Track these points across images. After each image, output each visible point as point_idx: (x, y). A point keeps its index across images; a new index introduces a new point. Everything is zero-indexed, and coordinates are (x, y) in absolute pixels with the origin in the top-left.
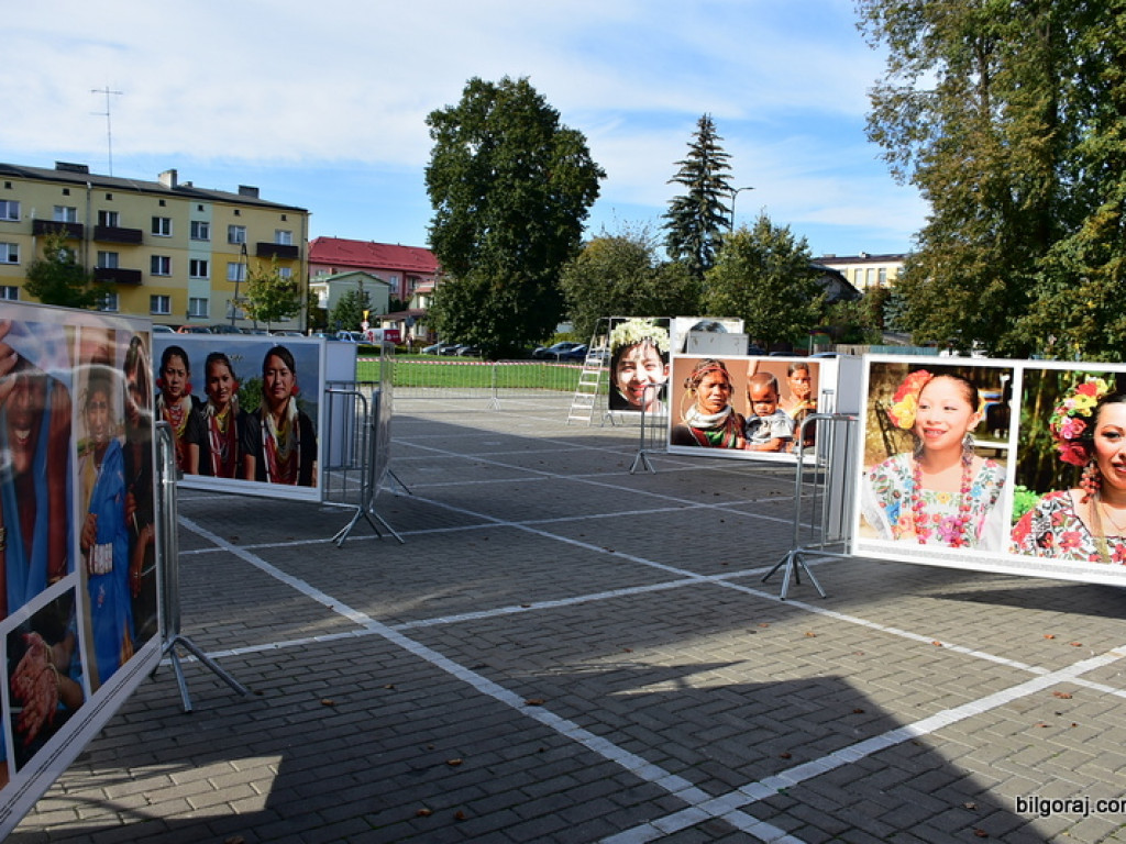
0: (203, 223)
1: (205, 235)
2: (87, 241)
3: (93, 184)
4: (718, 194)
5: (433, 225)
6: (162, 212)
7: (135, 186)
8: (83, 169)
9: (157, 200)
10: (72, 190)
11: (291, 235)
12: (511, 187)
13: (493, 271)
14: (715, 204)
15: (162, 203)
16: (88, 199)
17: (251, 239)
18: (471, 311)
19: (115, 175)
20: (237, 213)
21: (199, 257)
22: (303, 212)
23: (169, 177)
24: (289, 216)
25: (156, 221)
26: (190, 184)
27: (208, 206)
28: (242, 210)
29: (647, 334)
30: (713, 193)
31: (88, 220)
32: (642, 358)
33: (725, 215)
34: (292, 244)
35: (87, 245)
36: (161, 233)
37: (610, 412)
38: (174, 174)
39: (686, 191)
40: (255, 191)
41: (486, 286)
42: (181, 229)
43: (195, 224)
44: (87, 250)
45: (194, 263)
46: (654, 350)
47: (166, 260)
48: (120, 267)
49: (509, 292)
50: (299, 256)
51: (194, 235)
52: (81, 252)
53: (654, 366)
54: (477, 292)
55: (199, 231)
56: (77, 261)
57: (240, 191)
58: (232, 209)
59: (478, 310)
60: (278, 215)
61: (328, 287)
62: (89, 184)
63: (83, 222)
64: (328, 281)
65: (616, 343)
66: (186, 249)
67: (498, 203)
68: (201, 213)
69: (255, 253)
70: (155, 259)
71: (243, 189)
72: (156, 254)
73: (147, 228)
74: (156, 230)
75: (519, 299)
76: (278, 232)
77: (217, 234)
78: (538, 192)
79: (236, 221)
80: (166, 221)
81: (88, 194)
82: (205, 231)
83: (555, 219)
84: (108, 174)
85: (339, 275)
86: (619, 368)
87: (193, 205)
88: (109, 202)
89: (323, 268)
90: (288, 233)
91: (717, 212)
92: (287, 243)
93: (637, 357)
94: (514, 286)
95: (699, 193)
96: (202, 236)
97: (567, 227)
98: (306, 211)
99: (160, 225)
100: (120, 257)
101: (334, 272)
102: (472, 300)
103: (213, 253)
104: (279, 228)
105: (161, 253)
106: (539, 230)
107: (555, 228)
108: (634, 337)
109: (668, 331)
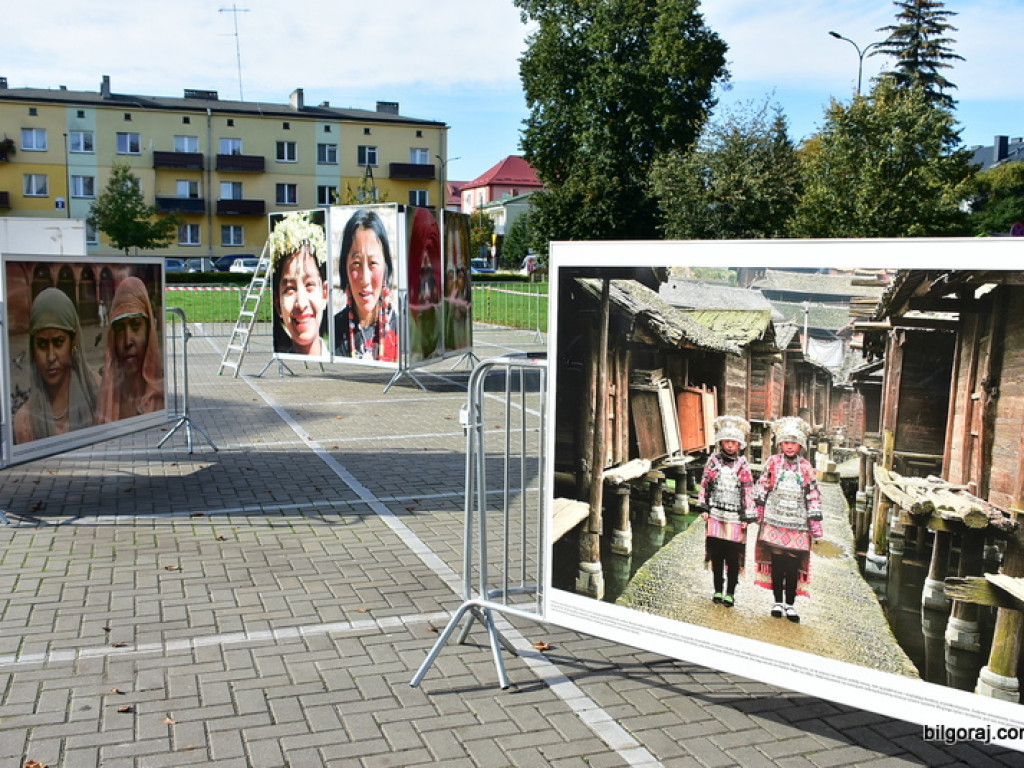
0: (330, 145)
1: (333, 158)
2: (209, 171)
3: (213, 110)
4: (937, 64)
5: (526, 127)
6: (286, 136)
7: (259, 109)
8: (210, 96)
9: (280, 123)
10: (193, 118)
11: (428, 153)
12: (604, 72)
13: (586, 178)
14: (932, 78)
15: (286, 126)
16: (209, 126)
17: (383, 160)
18: (562, 228)
19: (245, 100)
20: (367, 131)
21: (327, 182)
22: (441, 126)
23: (296, 97)
24: (425, 132)
25: (280, 145)
26: (327, 104)
27: (335, 126)
28: (373, 128)
29: (305, 237)
30: (931, 65)
31: (210, 149)
32: (302, 274)
33: (946, 91)
34: (428, 163)
35: (209, 175)
36: (286, 159)
37: (275, 355)
38: (300, 93)
39: (892, 64)
40: (394, 106)
41: (579, 197)
42: (306, 153)
43: (321, 147)
44: (209, 182)
45: (321, 190)
46: (312, 260)
47: (292, 187)
48: (244, 198)
49: (604, 203)
50: (437, 176)
51: (321, 159)
52: (202, 183)
53: (314, 285)
54: (569, 204)
55: (326, 154)
56: (200, 196)
57: (378, 107)
58: (361, 128)
59: (570, 227)
60: (413, 131)
61: (505, 211)
62: (209, 110)
63: (202, 152)
64: (505, 204)
65: (276, 252)
66: (314, 175)
67: (591, 95)
68: (327, 134)
69: (388, 176)
70: (280, 187)
71: (382, 105)
72: (281, 182)
73: (270, 155)
74: (280, 155)
75: (616, 209)
76: (413, 150)
77: (347, 156)
78: (638, 76)
79: (366, 141)
80: (292, 146)
81: (209, 121)
82: (333, 154)
83: (659, 108)
84: (239, 100)
85: (521, 195)
86: (282, 289)
87: (320, 125)
88: (230, 128)
89: (506, 189)
90: (424, 150)
91: (936, 88)
92: (424, 163)
93: (297, 272)
94: (610, 194)
95: (911, 65)
96: (330, 160)
97: (673, 117)
98: (443, 124)
99: (286, 150)
100: (243, 186)
101: (515, 194)
102: (562, 215)
103: (342, 177)
104: (415, 146)
105: (287, 180)
106: (642, 122)
107: (660, 120)
108: (294, 242)
109: (324, 230)
